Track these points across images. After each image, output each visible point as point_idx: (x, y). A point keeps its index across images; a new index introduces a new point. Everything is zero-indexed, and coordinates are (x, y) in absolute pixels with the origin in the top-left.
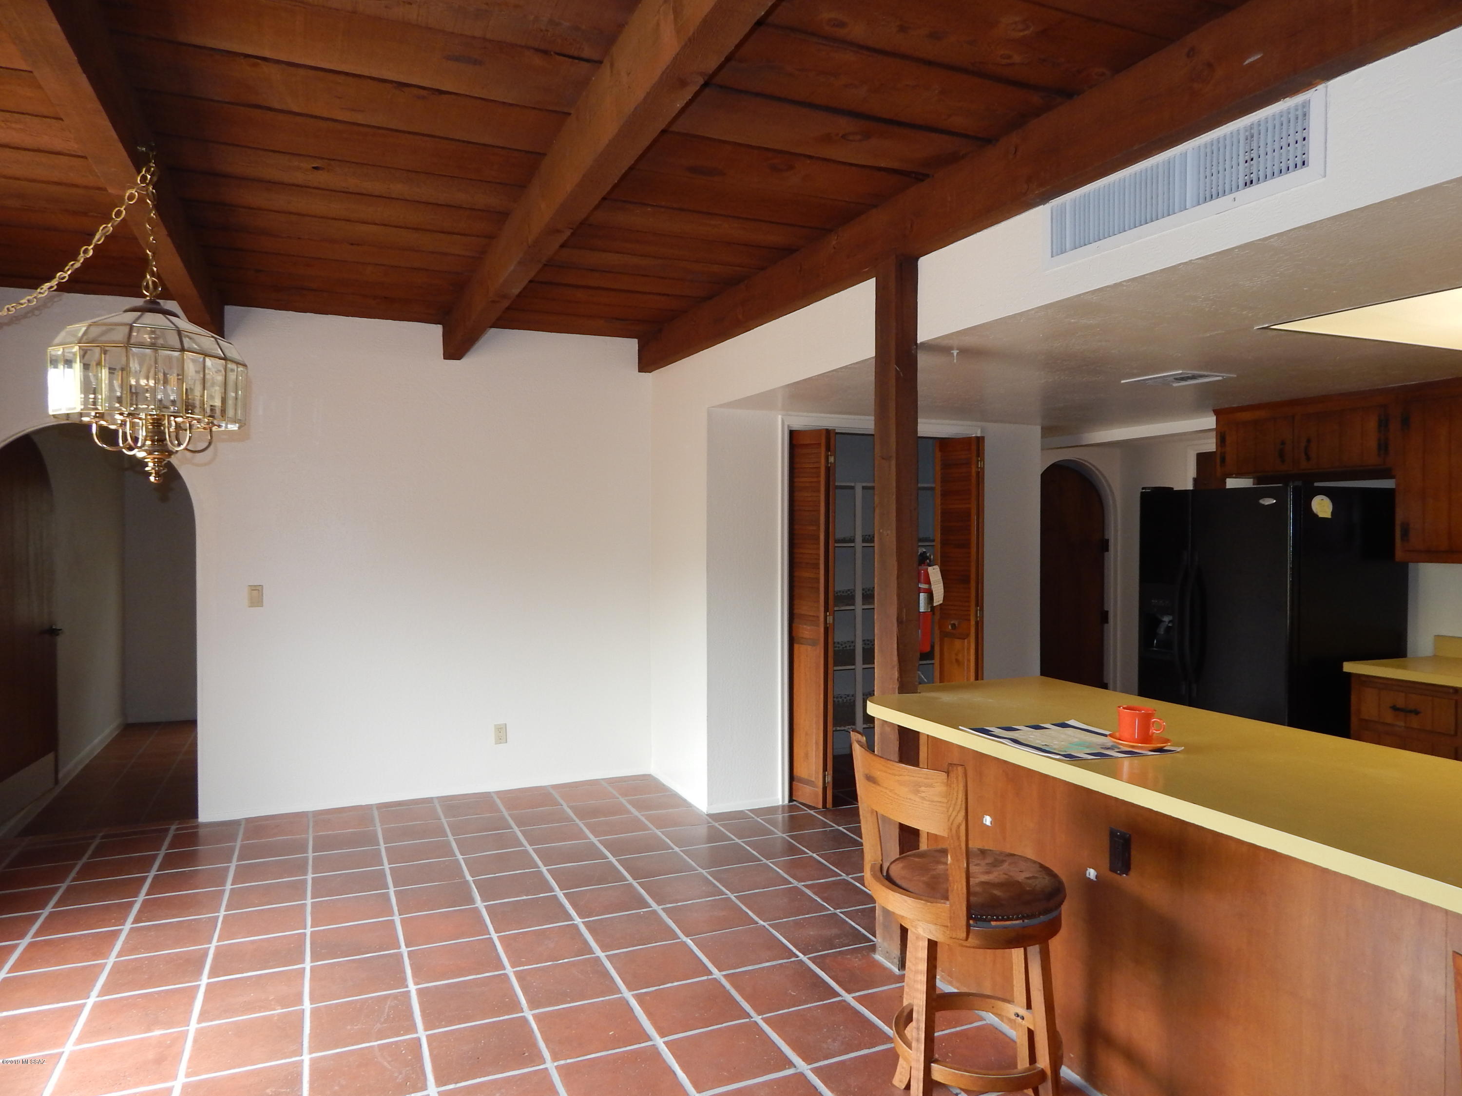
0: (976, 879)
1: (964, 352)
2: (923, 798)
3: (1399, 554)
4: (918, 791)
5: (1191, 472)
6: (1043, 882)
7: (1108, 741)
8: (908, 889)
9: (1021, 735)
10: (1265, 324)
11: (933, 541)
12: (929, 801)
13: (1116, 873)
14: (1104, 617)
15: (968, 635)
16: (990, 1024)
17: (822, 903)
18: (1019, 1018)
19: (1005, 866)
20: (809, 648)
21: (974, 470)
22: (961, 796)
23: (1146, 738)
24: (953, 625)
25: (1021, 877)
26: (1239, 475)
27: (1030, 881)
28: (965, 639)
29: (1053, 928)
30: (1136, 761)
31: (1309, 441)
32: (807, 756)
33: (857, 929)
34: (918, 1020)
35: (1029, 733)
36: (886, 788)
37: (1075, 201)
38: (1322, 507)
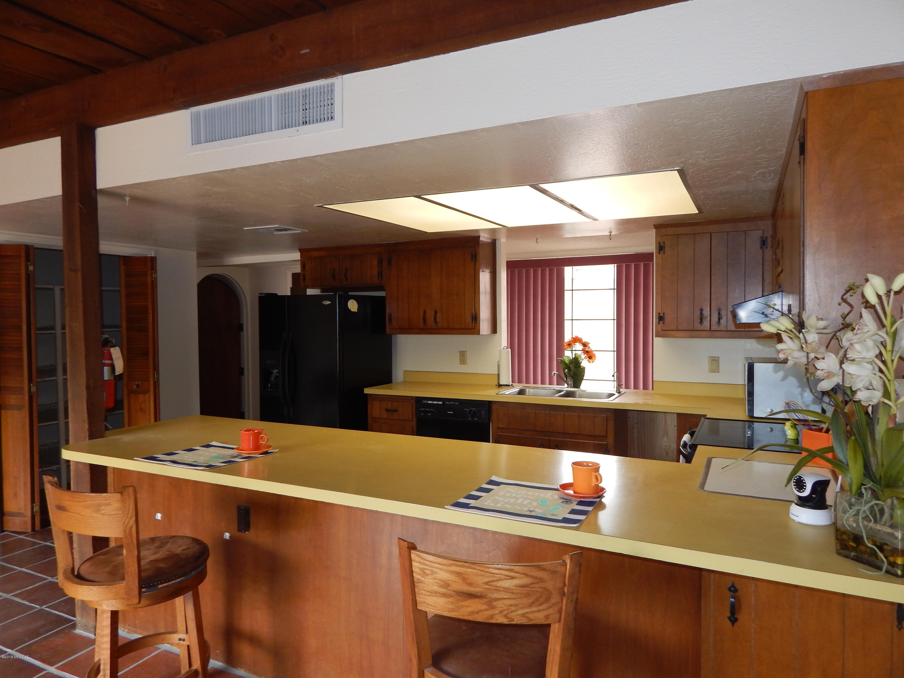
0: (147, 560)
1: (134, 199)
2: (103, 514)
3: (388, 330)
4: (99, 510)
5: (289, 284)
6: (196, 548)
7: (235, 452)
8: (94, 580)
9: (179, 457)
10: (320, 204)
11: (120, 327)
12: (108, 515)
13: (241, 532)
14: (241, 372)
15: (148, 391)
16: (164, 650)
17: (30, 604)
18: (181, 641)
19: (169, 545)
20: (15, 412)
21: (149, 279)
22: (132, 507)
23: (257, 447)
24: (138, 386)
25: (178, 550)
26: (313, 287)
27: (184, 552)
28: (146, 394)
29: (201, 577)
30: (252, 462)
31: (346, 270)
32: (16, 494)
33: (60, 616)
34: (104, 670)
35: (184, 455)
36: (73, 513)
37: (206, 112)
38: (353, 306)
